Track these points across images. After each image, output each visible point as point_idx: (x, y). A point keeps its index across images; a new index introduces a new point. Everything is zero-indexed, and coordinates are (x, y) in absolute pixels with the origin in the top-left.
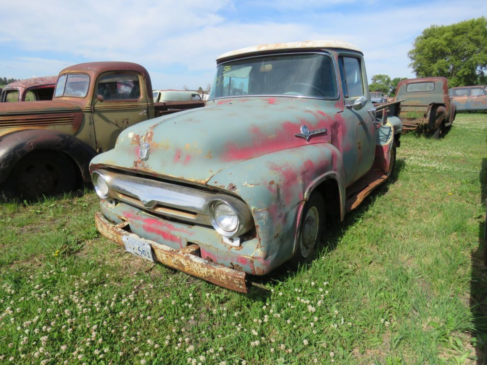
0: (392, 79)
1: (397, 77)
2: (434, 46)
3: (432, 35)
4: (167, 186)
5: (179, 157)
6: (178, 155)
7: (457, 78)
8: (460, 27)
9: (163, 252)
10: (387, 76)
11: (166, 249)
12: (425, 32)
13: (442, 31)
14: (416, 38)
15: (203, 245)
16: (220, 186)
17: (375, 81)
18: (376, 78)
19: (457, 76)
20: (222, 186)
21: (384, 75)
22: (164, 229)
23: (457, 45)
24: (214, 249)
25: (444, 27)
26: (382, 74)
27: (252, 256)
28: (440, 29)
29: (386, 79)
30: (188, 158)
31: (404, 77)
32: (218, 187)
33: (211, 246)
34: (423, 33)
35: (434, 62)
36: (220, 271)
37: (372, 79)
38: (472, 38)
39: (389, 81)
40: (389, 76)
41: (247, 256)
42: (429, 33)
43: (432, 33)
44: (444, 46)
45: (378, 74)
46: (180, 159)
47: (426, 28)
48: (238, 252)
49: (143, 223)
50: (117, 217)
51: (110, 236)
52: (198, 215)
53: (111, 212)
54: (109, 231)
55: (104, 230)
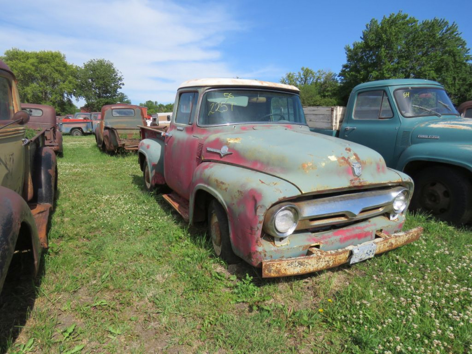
2: (23, 69)
3: (17, 58)
6: (378, 168)
7: (51, 103)
8: (43, 56)
9: (382, 243)
12: (7, 53)
13: (27, 57)
15: (385, 227)
19: (51, 101)
22: (357, 231)
23: (44, 72)
24: (390, 227)
25: (26, 53)
28: (23, 54)
30: (383, 168)
34: (5, 54)
35: (27, 85)
38: (56, 68)
41: (403, 221)
43: (16, 56)
44: (33, 71)
46: (380, 170)
47: (8, 49)
48: (399, 222)
49: (339, 237)
50: (301, 249)
51: (322, 265)
52: (385, 207)
53: (291, 248)
54: (321, 260)
55: (310, 265)
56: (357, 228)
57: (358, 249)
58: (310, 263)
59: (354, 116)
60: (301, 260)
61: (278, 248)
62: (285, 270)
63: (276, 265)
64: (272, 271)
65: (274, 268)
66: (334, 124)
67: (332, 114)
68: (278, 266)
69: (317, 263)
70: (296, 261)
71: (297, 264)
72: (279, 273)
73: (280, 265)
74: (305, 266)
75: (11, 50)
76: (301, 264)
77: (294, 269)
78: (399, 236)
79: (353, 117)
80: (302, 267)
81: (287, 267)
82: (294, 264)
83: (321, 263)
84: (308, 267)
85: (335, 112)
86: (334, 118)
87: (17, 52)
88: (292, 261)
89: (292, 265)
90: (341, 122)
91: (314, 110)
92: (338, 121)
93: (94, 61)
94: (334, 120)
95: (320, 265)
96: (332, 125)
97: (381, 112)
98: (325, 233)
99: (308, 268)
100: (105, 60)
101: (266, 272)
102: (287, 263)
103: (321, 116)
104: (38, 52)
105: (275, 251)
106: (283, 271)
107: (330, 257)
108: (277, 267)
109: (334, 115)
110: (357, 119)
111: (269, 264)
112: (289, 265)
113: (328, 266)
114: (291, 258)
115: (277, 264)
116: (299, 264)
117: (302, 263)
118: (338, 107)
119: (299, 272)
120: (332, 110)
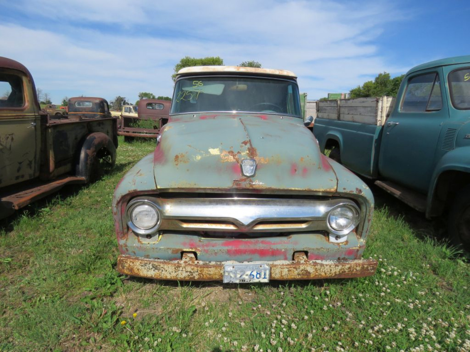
0: (157, 97)
1: (161, 96)
4: (269, 201)
5: (296, 170)
6: (294, 169)
9: (285, 267)
10: (152, 94)
11: (286, 264)
14: (176, 65)
15: (313, 249)
16: (350, 191)
17: (142, 98)
18: (143, 95)
20: (351, 191)
21: (149, 93)
22: (260, 246)
24: (325, 250)
25: (195, 60)
26: (148, 92)
27: (359, 246)
28: (193, 61)
29: (152, 97)
30: (305, 170)
31: (166, 96)
32: (348, 192)
33: (322, 248)
34: (181, 62)
36: (356, 264)
37: (140, 96)
39: (154, 98)
40: (154, 94)
41: (355, 247)
42: (186, 63)
43: (188, 63)
45: (144, 92)
46: (297, 172)
47: (183, 58)
48: (347, 246)
49: (226, 248)
50: (170, 252)
51: (182, 275)
52: (311, 223)
53: (156, 248)
54: (181, 269)
55: (166, 271)
56: (262, 242)
57: (233, 267)
58: (166, 269)
59: (401, 108)
60: (156, 264)
61: (142, 245)
62: (138, 270)
63: (129, 262)
64: (125, 268)
65: (127, 265)
66: (379, 118)
67: (377, 106)
68: (131, 264)
69: (175, 272)
70: (150, 263)
71: (151, 267)
72: (131, 272)
73: (133, 263)
74: (160, 271)
75: (185, 59)
76: (155, 268)
77: (148, 271)
78: (322, 265)
79: (399, 109)
80: (156, 271)
81: (140, 267)
82: (148, 266)
83: (180, 272)
84: (163, 272)
85: (380, 104)
86: (380, 110)
87: (188, 60)
88: (146, 262)
89: (146, 267)
90: (388, 116)
91: (363, 102)
92: (384, 115)
93: (245, 64)
94: (379, 113)
95: (180, 274)
96: (376, 120)
97: (430, 102)
98: (212, 240)
99: (164, 274)
100: (255, 62)
101: (120, 267)
102: (141, 263)
103: (369, 109)
104: (203, 58)
105: (137, 247)
106: (136, 271)
107: (192, 267)
108: (129, 265)
109: (380, 107)
110: (403, 112)
111: (123, 259)
112: (142, 266)
113: (191, 278)
114: (158, 259)
115: (131, 262)
116: (153, 267)
117: (157, 267)
118: (385, 98)
119: (153, 276)
120: (377, 101)
